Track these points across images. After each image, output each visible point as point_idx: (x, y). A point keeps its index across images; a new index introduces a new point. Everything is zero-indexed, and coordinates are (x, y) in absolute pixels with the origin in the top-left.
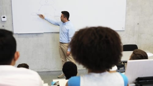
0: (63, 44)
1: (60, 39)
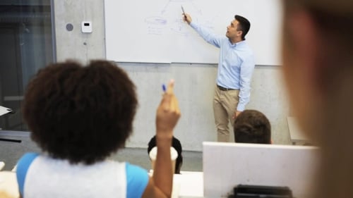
0: (224, 92)
1: (220, 78)
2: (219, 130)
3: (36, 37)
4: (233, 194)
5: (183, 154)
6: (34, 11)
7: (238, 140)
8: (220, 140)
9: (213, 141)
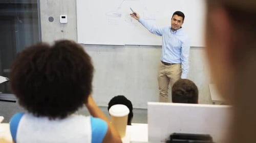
0: (169, 66)
2: (161, 94)
3: (27, 26)
4: (169, 139)
5: (134, 111)
6: (25, 7)
7: (174, 101)
8: (161, 101)
9: (155, 101)
